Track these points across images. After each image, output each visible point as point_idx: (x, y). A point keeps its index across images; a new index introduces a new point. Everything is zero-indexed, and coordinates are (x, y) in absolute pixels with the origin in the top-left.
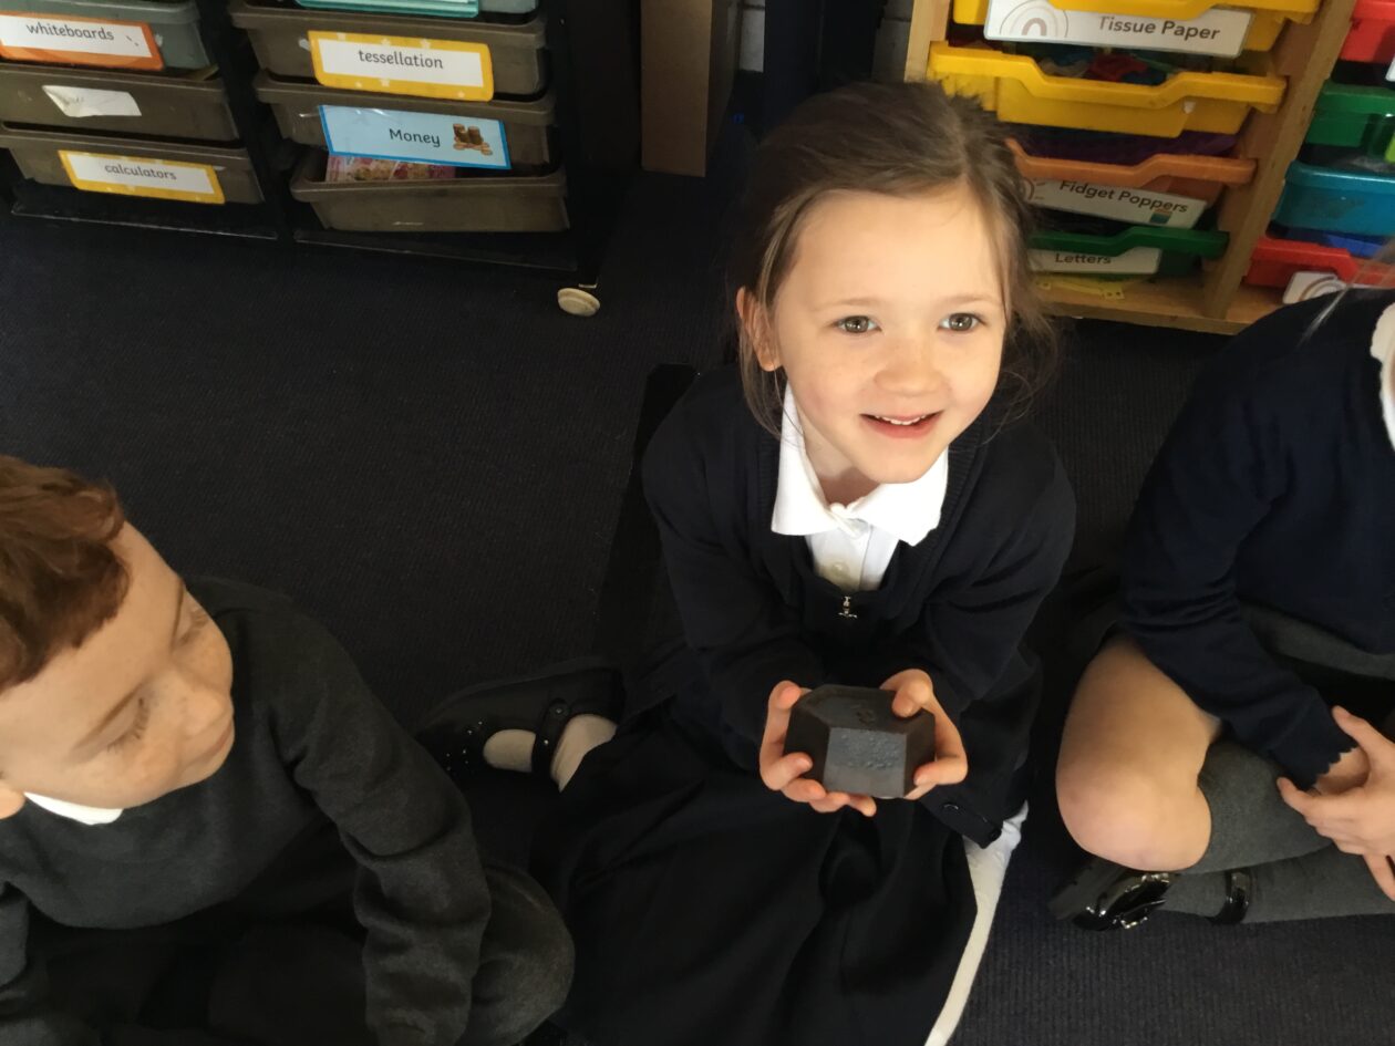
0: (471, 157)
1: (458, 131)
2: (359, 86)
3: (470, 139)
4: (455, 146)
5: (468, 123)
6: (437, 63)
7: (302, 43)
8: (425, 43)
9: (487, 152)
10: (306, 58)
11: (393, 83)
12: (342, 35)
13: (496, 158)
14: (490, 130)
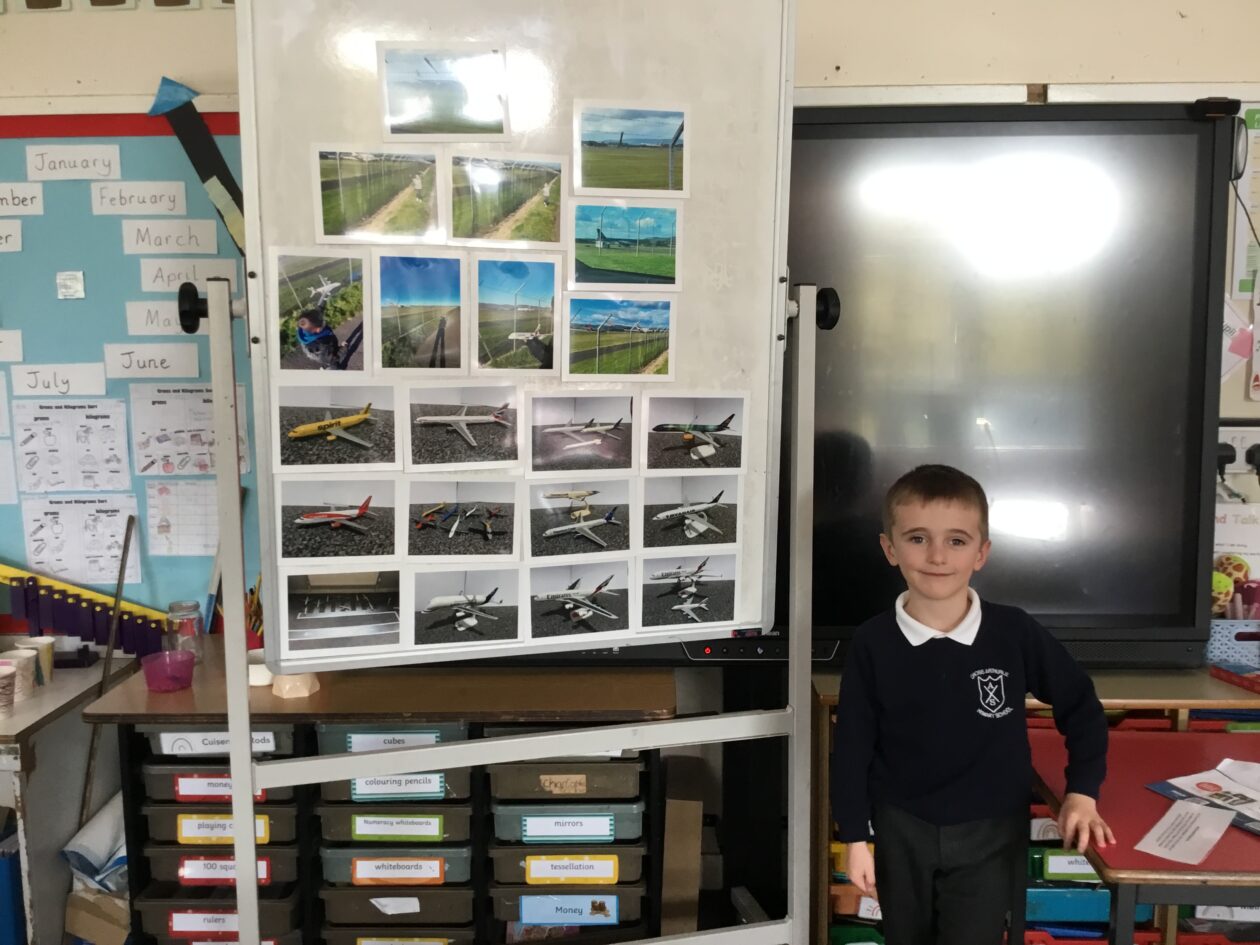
0: (599, 919)
1: (593, 904)
2: (548, 882)
3: (599, 908)
4: (591, 914)
5: (599, 899)
6: (591, 867)
7: (522, 864)
8: (586, 857)
9: (606, 916)
10: (523, 871)
11: (566, 878)
12: (543, 857)
13: (612, 918)
14: (611, 902)
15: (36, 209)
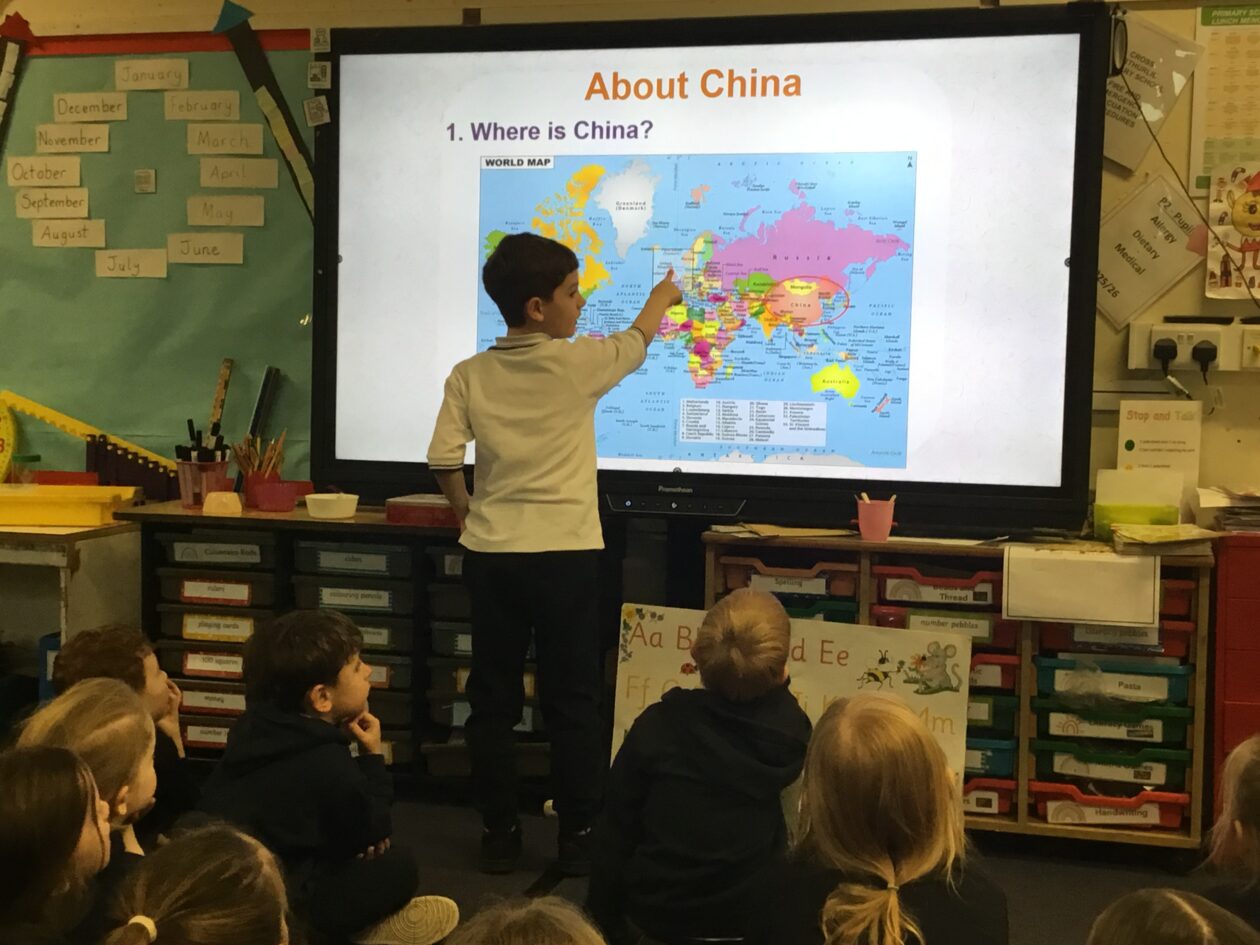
15: (121, 114)
